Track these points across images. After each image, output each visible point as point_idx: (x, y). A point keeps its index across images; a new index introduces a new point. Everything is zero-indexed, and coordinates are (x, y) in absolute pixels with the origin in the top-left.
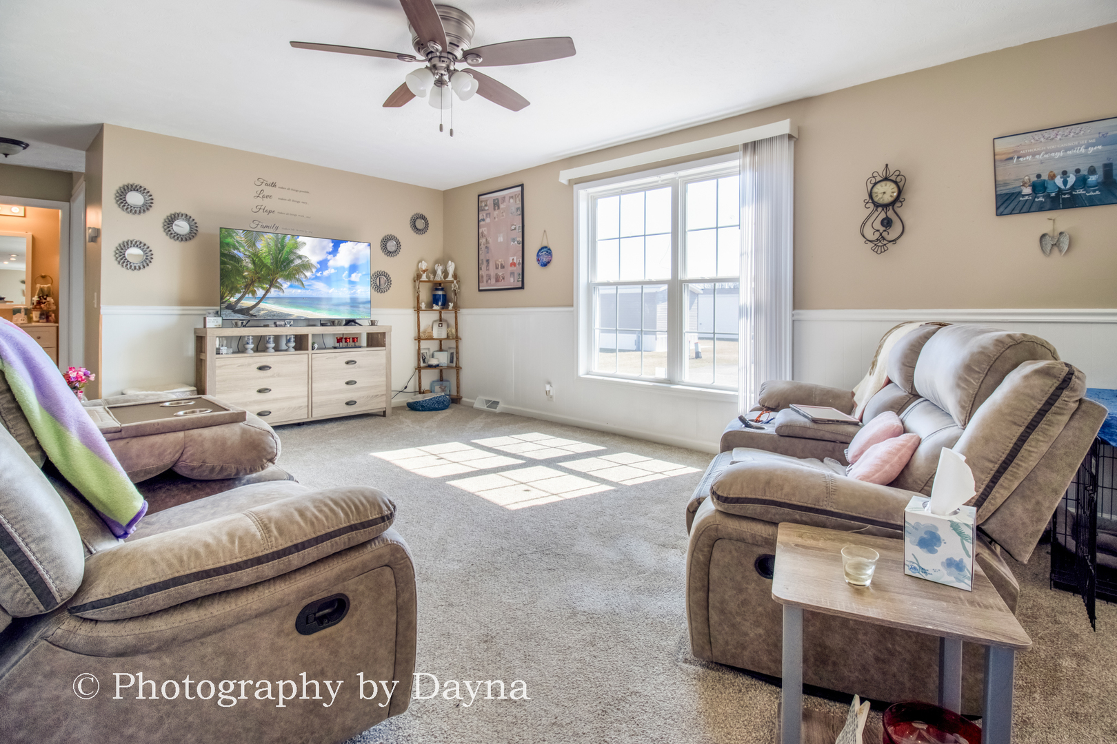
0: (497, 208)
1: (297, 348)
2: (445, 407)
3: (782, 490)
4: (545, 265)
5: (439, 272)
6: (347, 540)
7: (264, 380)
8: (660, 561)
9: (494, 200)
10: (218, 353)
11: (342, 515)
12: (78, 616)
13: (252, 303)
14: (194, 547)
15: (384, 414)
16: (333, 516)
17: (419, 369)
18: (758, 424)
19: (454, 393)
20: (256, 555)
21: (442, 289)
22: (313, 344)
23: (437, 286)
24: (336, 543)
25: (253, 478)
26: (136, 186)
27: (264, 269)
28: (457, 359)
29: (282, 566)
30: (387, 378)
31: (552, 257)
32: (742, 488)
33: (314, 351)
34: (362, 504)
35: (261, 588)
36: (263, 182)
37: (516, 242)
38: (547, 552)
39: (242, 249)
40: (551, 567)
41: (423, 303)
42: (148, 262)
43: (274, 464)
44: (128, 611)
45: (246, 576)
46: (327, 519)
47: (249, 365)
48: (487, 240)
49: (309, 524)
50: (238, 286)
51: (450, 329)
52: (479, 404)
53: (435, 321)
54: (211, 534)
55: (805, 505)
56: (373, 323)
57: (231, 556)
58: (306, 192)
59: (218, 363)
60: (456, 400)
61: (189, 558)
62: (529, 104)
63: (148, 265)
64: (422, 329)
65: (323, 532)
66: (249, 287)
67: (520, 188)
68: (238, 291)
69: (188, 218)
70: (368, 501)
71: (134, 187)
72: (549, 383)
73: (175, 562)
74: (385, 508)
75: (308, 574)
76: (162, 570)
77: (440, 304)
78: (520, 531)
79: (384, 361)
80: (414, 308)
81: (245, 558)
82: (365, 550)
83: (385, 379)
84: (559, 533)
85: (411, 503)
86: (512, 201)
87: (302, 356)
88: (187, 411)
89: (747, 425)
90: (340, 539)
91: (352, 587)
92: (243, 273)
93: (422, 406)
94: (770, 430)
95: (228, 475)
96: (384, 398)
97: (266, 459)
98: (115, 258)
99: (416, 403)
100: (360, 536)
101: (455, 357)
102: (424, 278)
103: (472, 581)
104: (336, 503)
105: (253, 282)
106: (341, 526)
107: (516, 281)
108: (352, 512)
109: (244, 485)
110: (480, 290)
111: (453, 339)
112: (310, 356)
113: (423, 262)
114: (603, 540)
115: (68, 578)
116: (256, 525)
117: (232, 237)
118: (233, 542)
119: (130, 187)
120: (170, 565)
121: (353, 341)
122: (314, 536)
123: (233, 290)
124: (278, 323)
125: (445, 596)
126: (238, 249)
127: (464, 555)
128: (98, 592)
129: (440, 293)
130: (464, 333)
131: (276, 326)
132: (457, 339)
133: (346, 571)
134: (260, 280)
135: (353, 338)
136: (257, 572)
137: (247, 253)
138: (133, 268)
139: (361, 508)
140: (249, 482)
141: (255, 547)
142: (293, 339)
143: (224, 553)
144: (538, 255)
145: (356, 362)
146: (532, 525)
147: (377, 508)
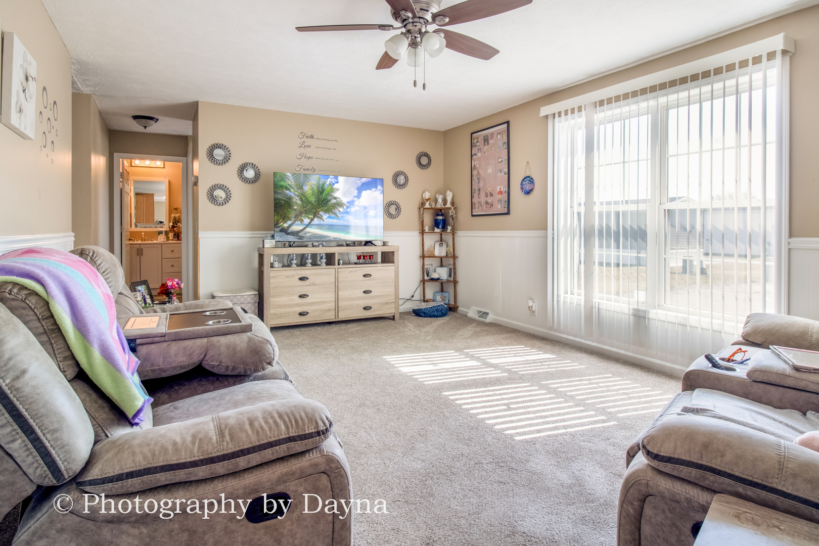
0: (486, 143)
1: (328, 263)
2: (443, 315)
3: (723, 456)
4: (528, 193)
5: (440, 200)
6: (286, 449)
7: (303, 288)
8: (612, 492)
9: (484, 137)
10: (272, 267)
11: (283, 427)
12: (81, 489)
13: (301, 228)
14: (165, 444)
15: (393, 318)
16: (276, 428)
17: (423, 281)
18: (730, 364)
19: (452, 302)
20: (210, 456)
21: (442, 215)
22: (339, 260)
23: (438, 212)
24: (276, 451)
25: (258, 376)
26: (220, 145)
27: (309, 205)
28: (455, 274)
29: (230, 467)
30: (395, 288)
31: (534, 185)
32: (676, 448)
33: (339, 266)
34: (302, 419)
35: (216, 482)
36: (304, 135)
37: (503, 173)
38: (502, 465)
39: (292, 190)
40: (502, 480)
41: (427, 227)
42: (228, 199)
43: (272, 366)
44: (114, 490)
45: (202, 472)
46: (270, 430)
47: (293, 276)
48: (478, 172)
49: (255, 433)
50: (290, 216)
51: (448, 248)
52: (472, 313)
53: (437, 241)
54: (181, 434)
55: (750, 478)
56: (384, 244)
57: (191, 454)
58: (335, 141)
59: (272, 274)
60: (452, 309)
61: (160, 453)
62: (498, 52)
63: (228, 202)
64: (425, 249)
65: (266, 441)
66: (298, 217)
67: (506, 125)
68: (289, 219)
69: (253, 166)
70: (307, 417)
71: (218, 145)
72: (531, 299)
73: (149, 455)
74: (321, 424)
75: (254, 474)
76: (139, 461)
77: (440, 227)
78: (481, 439)
79: (393, 275)
80: (420, 230)
81: (201, 458)
82: (304, 458)
83: (394, 290)
84: (517, 447)
85: (396, 400)
86: (499, 136)
87: (331, 270)
88: (215, 321)
89: (715, 365)
90: (280, 448)
91: (292, 488)
92: (293, 206)
93: (424, 313)
94: (741, 372)
95: (239, 373)
96: (393, 305)
97: (266, 362)
98: (207, 197)
99: (420, 310)
100: (298, 447)
101: (453, 272)
102: (427, 205)
103: (429, 482)
104: (281, 416)
105: (301, 213)
106: (281, 437)
107: (503, 207)
108: (292, 425)
109: (251, 381)
110: (473, 216)
111: (451, 257)
112: (336, 270)
113: (427, 192)
114: (558, 460)
115: (74, 460)
116: (215, 430)
117: (285, 181)
118: (193, 443)
119: (216, 145)
120: (145, 458)
121: (370, 258)
122: (258, 444)
123: (285, 218)
124: (314, 244)
125: (404, 493)
126: (289, 190)
127: (428, 456)
128: (95, 473)
129: (440, 218)
130: (460, 252)
131: (313, 246)
132: (454, 257)
133: (287, 474)
134: (307, 212)
135: (369, 256)
136: (210, 469)
137: (296, 193)
138: (218, 204)
139: (300, 422)
140: (255, 379)
141: (210, 448)
142: (324, 257)
143: (186, 452)
144: (522, 184)
145: (371, 275)
146: (494, 434)
147: (314, 424)
